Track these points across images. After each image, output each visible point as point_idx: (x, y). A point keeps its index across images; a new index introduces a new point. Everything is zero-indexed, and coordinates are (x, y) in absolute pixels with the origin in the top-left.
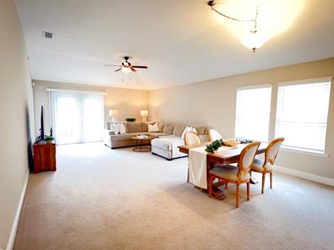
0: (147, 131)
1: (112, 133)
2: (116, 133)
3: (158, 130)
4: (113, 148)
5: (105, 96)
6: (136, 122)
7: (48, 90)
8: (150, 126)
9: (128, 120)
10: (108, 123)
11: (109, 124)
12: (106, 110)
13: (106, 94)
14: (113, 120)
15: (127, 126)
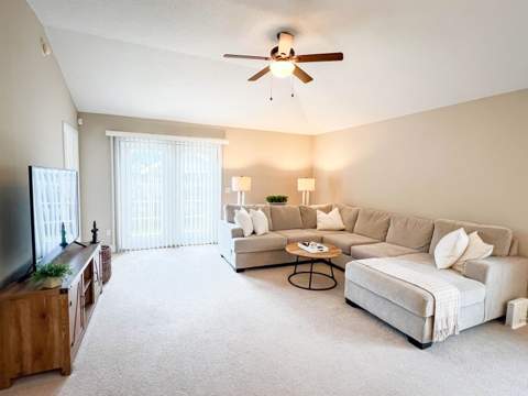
0: (316, 227)
1: (238, 233)
2: (248, 232)
3: (343, 227)
4: (239, 271)
5: (223, 146)
6: (289, 205)
7: (108, 133)
8: (321, 215)
9: (273, 200)
10: (228, 207)
11: (231, 210)
12: (227, 176)
13: (226, 142)
14: (240, 201)
15: (272, 215)
